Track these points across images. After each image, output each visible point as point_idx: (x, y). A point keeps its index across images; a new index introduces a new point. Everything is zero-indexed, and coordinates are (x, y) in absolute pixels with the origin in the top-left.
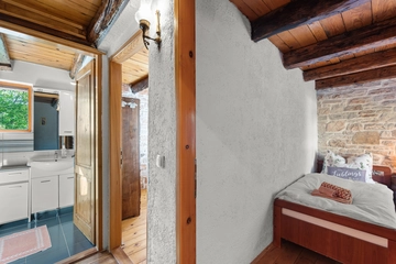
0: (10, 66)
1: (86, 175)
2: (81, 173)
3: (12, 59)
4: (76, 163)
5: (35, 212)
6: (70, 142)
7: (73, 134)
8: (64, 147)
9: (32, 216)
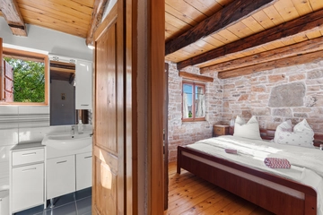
0: (23, 28)
1: (109, 163)
2: (101, 157)
3: (25, 21)
4: (95, 144)
5: (51, 197)
6: (85, 115)
7: (90, 108)
8: (80, 121)
9: (48, 202)
